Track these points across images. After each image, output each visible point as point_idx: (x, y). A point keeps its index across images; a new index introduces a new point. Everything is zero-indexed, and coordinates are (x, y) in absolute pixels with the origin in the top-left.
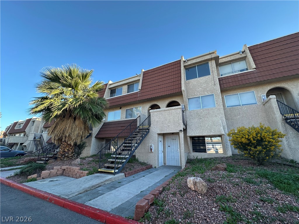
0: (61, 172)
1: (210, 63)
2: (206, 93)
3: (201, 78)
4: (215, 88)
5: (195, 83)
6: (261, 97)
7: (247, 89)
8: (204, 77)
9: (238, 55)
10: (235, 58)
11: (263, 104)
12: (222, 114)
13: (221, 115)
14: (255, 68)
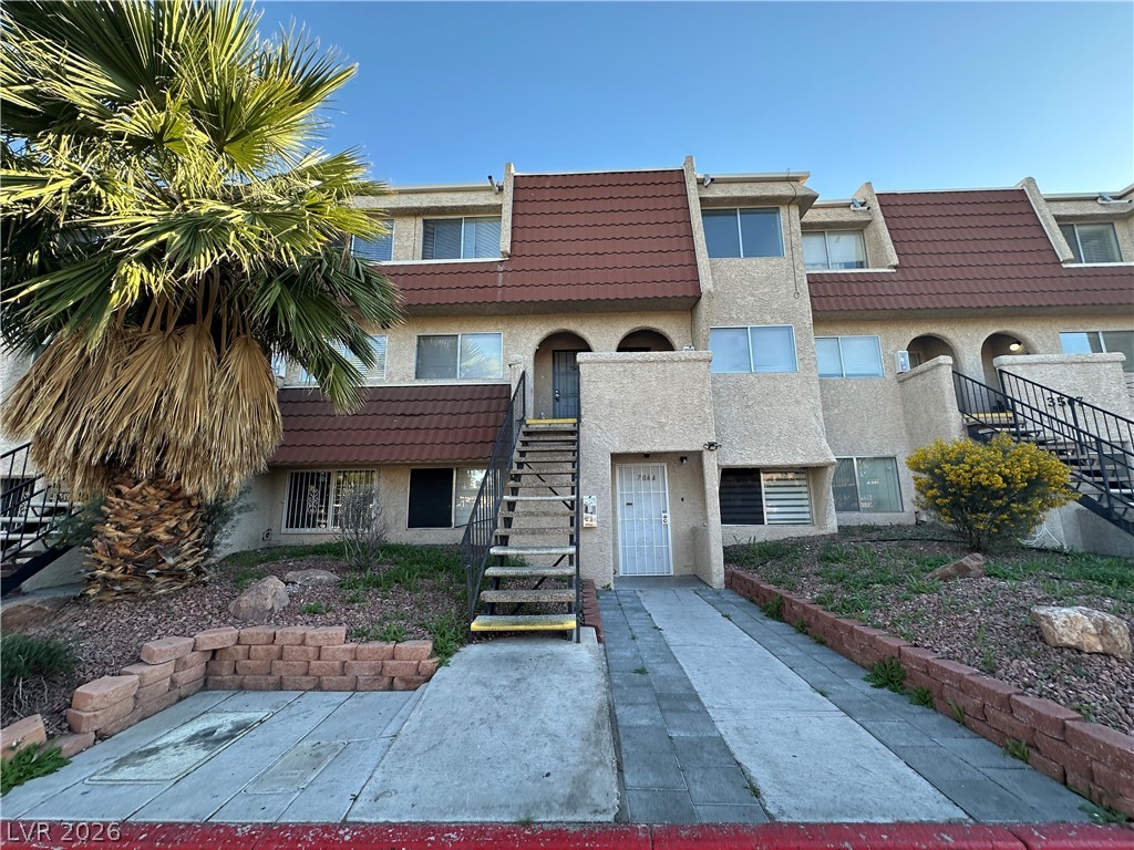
0: (195, 671)
1: (783, 210)
2: (768, 317)
3: (754, 261)
4: (797, 305)
5: (733, 276)
6: (893, 357)
7: (862, 328)
8: (763, 259)
9: (846, 210)
10: (840, 219)
11: (901, 379)
12: (815, 398)
13: (812, 401)
14: (895, 267)
